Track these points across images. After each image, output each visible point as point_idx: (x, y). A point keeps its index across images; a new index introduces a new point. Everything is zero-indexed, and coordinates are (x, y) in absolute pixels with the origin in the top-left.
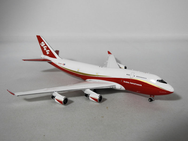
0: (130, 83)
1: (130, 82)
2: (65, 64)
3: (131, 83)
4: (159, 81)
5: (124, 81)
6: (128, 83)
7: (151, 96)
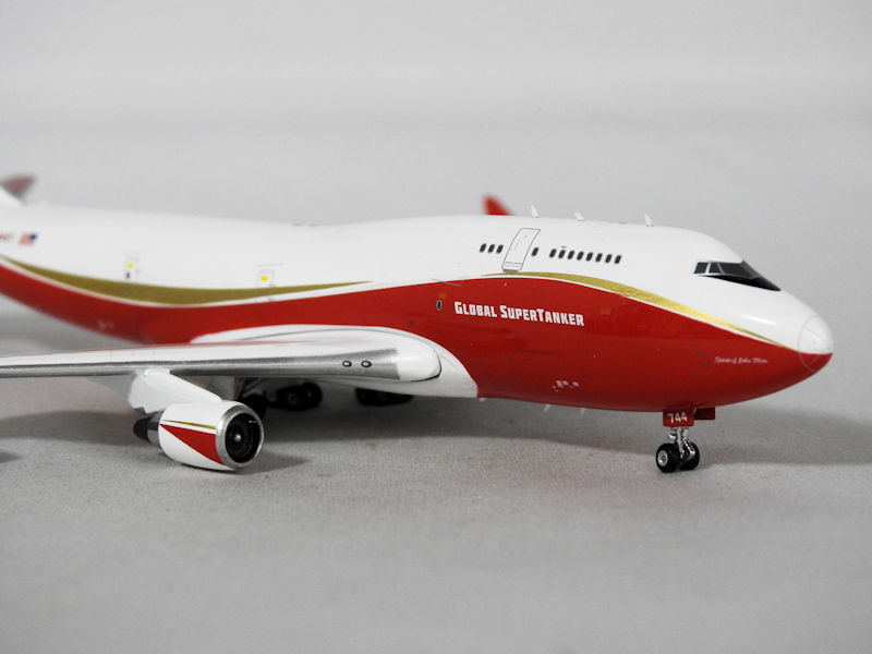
0: (498, 311)
1: (502, 308)
2: (33, 237)
3: (504, 316)
4: (714, 267)
5: (457, 304)
6: (488, 311)
7: (666, 422)
